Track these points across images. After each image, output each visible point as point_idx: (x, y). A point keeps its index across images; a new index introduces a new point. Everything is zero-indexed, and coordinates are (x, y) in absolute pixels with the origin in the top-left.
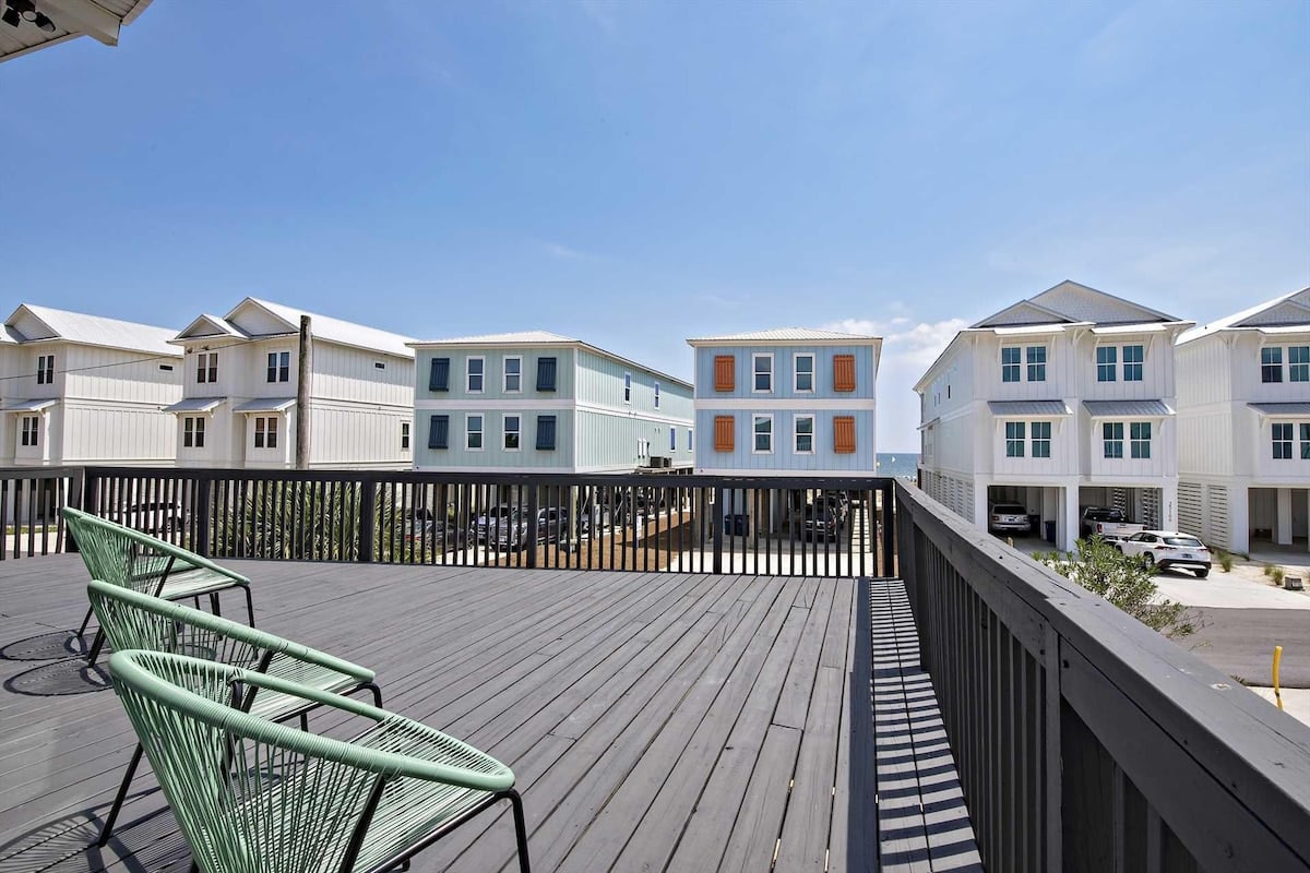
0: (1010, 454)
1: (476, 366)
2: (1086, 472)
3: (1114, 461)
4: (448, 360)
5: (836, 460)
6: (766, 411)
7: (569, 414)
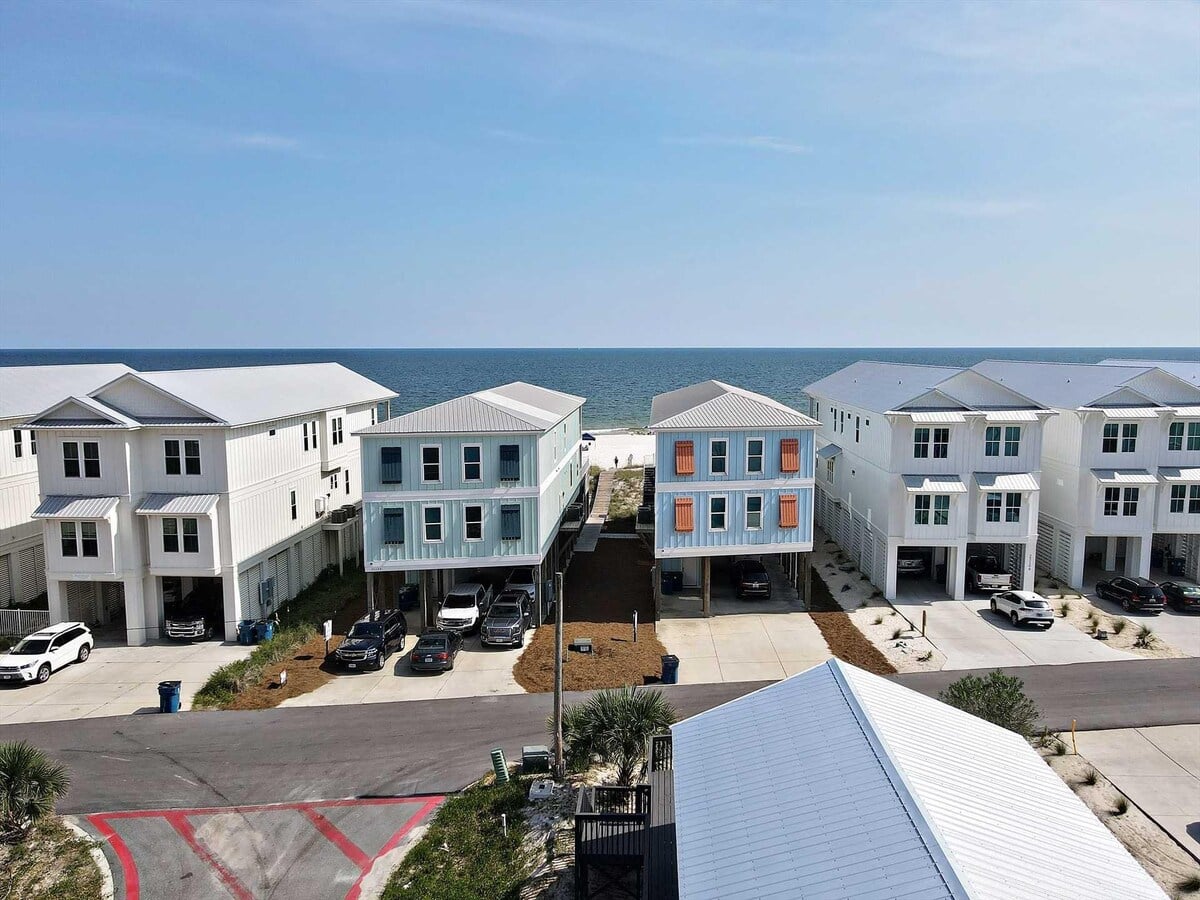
1: (431, 455)
2: (972, 533)
4: (400, 449)
5: (780, 534)
6: (721, 492)
7: (534, 502)
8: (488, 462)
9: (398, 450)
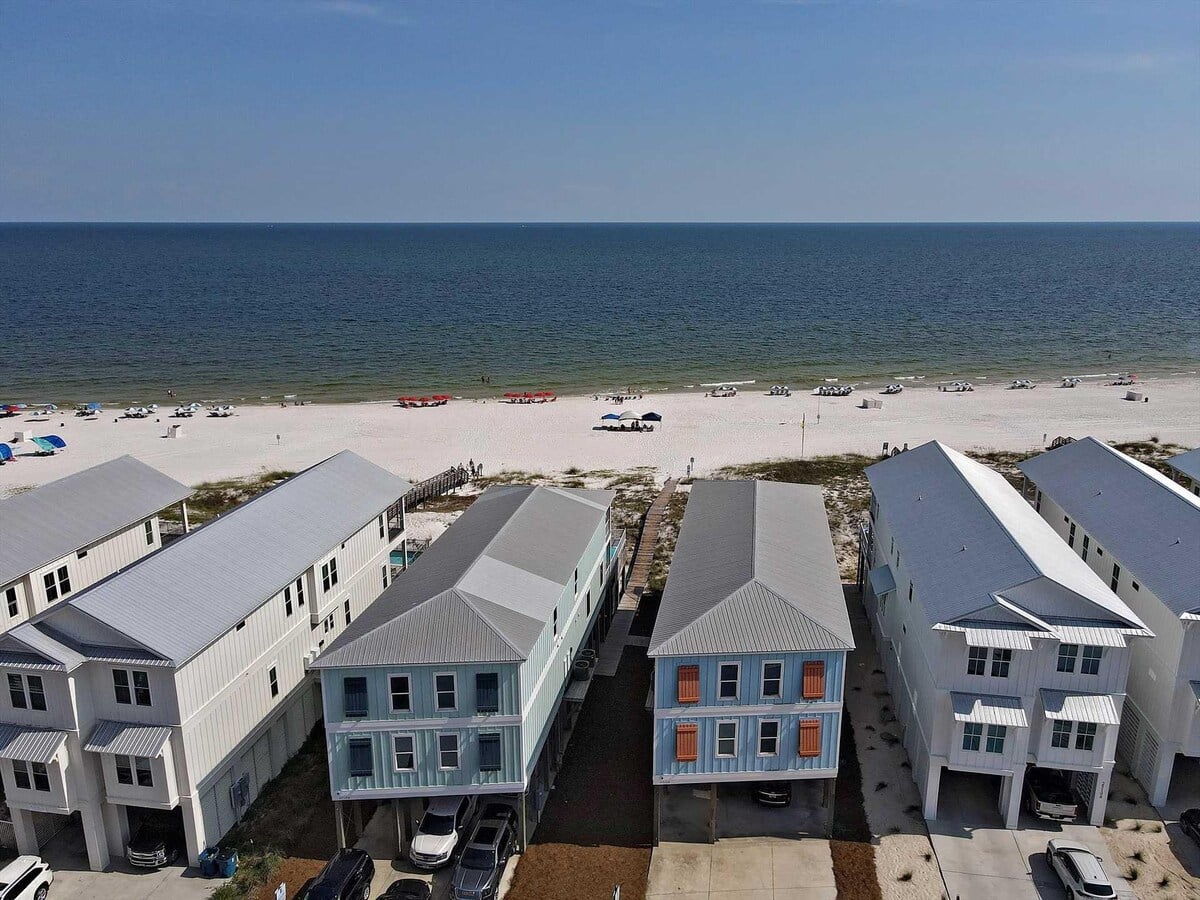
0: (966, 747)
1: (400, 685)
2: (1033, 753)
3: (1060, 750)
4: (365, 679)
5: (799, 760)
6: (731, 718)
7: (516, 731)
8: (463, 690)
9: (363, 680)
